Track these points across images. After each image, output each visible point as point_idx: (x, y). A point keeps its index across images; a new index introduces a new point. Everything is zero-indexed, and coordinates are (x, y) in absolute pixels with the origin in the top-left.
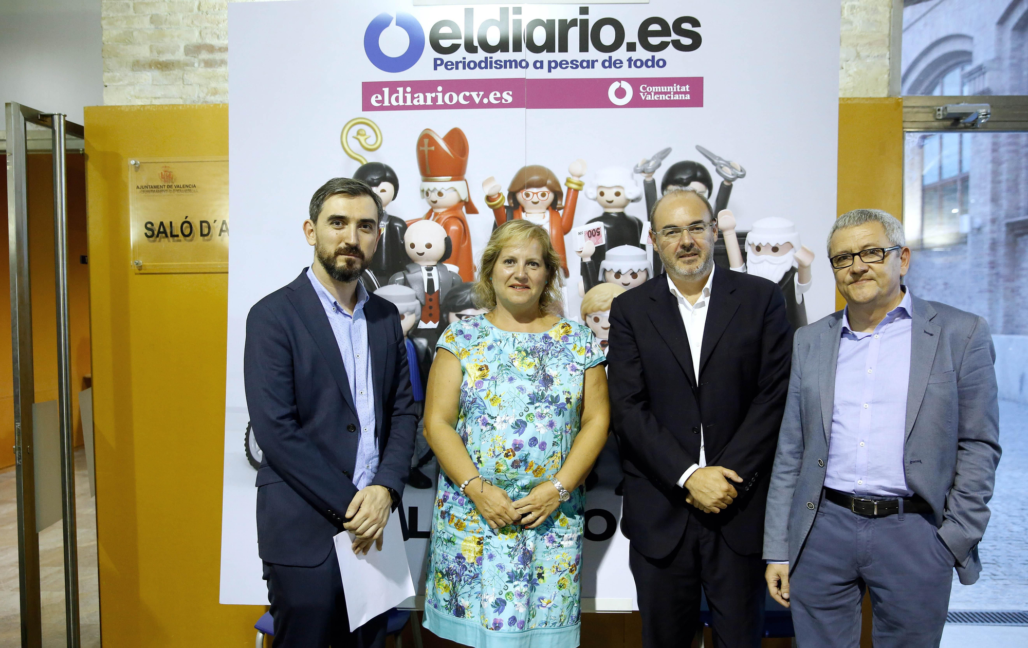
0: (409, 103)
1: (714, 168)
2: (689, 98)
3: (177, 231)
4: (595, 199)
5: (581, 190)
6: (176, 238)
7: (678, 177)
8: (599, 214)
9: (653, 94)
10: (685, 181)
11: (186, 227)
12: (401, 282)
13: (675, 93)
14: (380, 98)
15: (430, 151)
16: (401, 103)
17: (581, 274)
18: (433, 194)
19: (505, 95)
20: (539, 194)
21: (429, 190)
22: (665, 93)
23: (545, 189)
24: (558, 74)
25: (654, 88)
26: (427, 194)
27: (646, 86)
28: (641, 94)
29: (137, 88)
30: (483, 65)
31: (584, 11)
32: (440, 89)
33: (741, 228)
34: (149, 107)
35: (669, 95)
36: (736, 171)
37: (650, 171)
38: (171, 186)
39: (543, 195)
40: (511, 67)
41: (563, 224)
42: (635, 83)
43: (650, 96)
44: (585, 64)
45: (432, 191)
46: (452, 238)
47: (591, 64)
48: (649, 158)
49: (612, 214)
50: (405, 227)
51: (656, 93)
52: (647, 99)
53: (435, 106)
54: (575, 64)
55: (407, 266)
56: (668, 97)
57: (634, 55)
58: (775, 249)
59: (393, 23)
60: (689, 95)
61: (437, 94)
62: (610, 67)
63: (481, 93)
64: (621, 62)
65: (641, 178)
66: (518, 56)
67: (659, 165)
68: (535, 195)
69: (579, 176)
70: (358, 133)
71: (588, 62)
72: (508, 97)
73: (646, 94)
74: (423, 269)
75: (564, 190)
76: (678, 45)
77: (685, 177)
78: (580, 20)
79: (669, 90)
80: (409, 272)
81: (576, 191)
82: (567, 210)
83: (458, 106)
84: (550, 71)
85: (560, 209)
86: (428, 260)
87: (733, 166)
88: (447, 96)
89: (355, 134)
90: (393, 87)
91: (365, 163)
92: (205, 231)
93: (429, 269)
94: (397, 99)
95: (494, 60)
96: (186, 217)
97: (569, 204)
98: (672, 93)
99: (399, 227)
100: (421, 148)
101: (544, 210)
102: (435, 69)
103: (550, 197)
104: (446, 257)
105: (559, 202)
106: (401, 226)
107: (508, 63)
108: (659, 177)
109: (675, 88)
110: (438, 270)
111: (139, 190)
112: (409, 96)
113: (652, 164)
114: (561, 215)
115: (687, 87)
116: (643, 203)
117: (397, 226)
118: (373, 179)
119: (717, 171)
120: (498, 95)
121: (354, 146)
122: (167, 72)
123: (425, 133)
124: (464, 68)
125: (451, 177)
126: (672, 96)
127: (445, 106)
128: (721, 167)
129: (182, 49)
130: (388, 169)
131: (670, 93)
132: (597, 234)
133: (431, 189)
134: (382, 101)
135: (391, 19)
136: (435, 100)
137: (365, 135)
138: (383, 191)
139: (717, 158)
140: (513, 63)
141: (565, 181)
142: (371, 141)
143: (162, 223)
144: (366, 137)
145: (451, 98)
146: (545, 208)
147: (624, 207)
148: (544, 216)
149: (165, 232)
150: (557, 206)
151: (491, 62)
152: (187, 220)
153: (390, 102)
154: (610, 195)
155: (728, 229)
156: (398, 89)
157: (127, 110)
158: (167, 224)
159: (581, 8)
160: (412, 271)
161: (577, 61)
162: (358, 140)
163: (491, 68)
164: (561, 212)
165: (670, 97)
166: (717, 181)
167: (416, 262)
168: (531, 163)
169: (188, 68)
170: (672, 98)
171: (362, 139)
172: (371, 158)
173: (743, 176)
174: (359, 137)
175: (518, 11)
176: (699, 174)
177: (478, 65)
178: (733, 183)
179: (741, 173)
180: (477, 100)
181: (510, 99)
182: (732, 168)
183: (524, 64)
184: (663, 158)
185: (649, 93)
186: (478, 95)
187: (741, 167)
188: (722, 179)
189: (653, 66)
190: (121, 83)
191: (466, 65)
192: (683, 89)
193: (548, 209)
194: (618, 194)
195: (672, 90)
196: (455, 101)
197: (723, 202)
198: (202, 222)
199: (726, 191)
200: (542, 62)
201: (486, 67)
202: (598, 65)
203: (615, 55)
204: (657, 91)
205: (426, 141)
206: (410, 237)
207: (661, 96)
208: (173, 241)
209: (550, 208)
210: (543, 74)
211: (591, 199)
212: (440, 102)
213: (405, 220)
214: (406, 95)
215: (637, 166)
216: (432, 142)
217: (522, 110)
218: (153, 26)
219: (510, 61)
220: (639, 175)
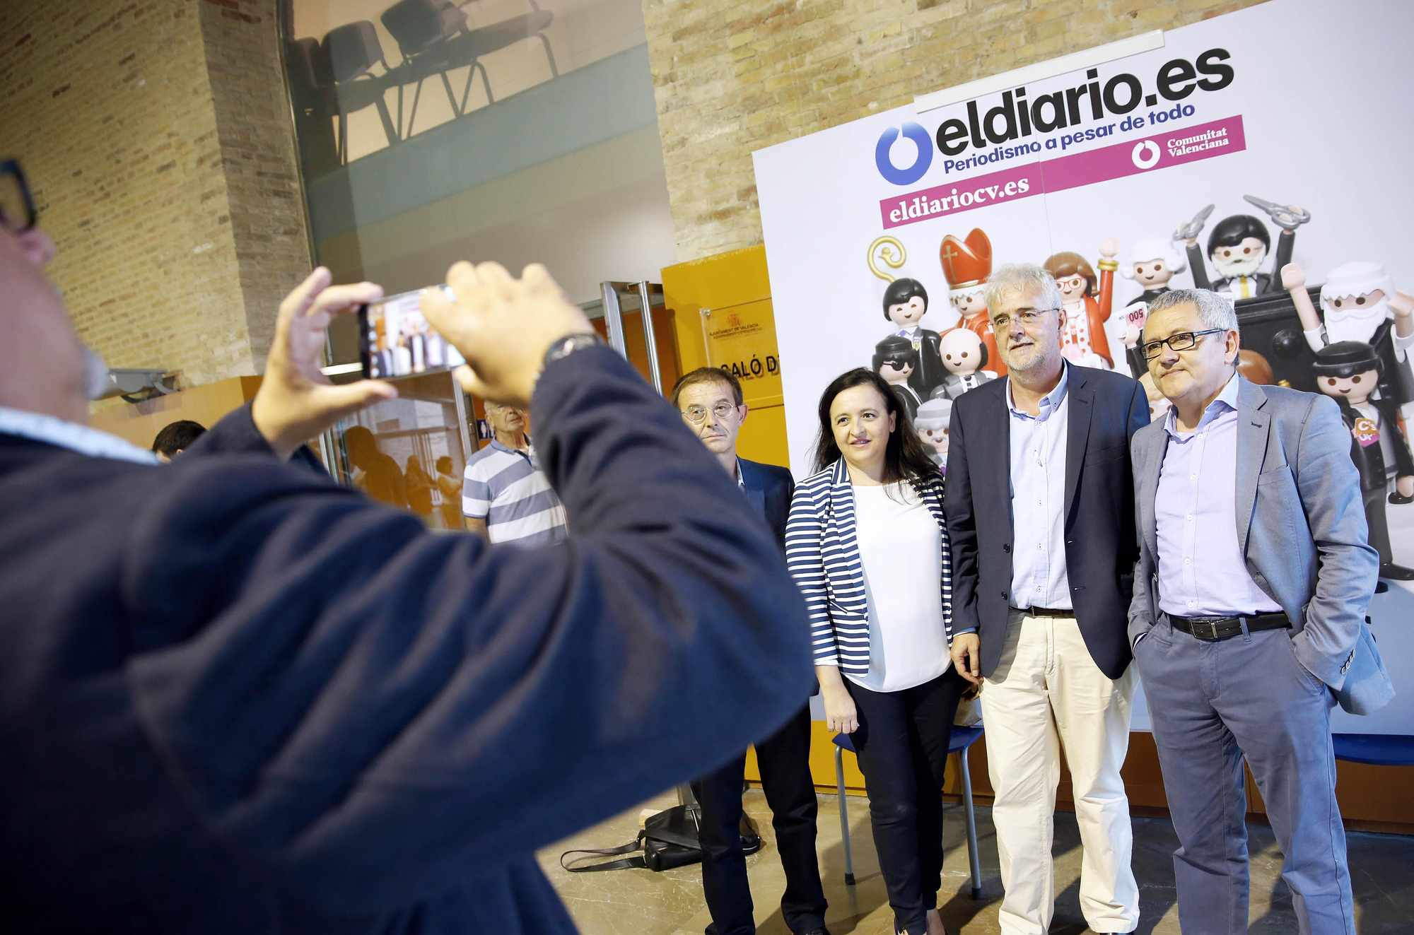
0: (926, 212)
1: (1269, 217)
2: (1227, 143)
3: (748, 370)
4: (1133, 278)
5: (1115, 270)
6: (749, 376)
7: (1226, 236)
8: (1140, 293)
9: (1183, 147)
10: (1235, 239)
11: (756, 365)
12: (942, 396)
13: (1210, 141)
14: (898, 213)
15: (952, 257)
16: (919, 214)
17: (1128, 363)
18: (962, 300)
19: (1020, 184)
20: (1071, 283)
21: (957, 297)
22: (1198, 144)
23: (1076, 276)
24: (1074, 149)
25: (1184, 140)
26: (957, 302)
27: (1174, 140)
28: (1170, 151)
29: (703, 240)
30: (994, 157)
31: (1092, 73)
32: (954, 191)
33: (1312, 283)
34: (711, 258)
35: (1203, 145)
36: (1298, 216)
37: (1192, 235)
38: (737, 329)
39: (1075, 283)
40: (1022, 153)
41: (1101, 310)
42: (1161, 140)
43: (1180, 150)
44: (1101, 132)
45: (961, 299)
46: (986, 343)
47: (1108, 130)
48: (1189, 221)
49: (1155, 292)
50: (939, 339)
51: (1187, 146)
52: (1178, 154)
53: (952, 211)
54: (1091, 135)
55: (946, 379)
56: (1203, 147)
57: (1155, 109)
58: (1360, 301)
59: (900, 134)
60: (1227, 140)
61: (952, 197)
62: (1130, 128)
63: (996, 187)
64: (1142, 120)
65: (1183, 245)
66: (1028, 140)
67: (1202, 226)
68: (1067, 284)
69: (1112, 256)
70: (883, 253)
71: (1105, 128)
72: (1024, 186)
73: (1175, 149)
74: (962, 379)
75: (1098, 274)
76: (1205, 85)
77: (1234, 235)
78: (1089, 85)
79: (1202, 139)
80: (948, 384)
81: (1111, 273)
82: (1104, 295)
83: (975, 205)
84: (1064, 148)
85: (1095, 295)
86: (966, 370)
87: (1293, 210)
88: (963, 197)
89: (880, 254)
90: (909, 199)
91: (893, 281)
92: (772, 366)
93: (968, 379)
94: (915, 211)
95: (1004, 150)
96: (754, 356)
97: (1104, 288)
98: (1206, 141)
99: (934, 340)
100: (945, 256)
101: (1078, 299)
102: (947, 172)
103: (1083, 283)
104: (983, 364)
105: (1093, 288)
106: (935, 338)
107: (1019, 150)
108: (1203, 241)
109: (1209, 135)
110: (977, 379)
111: (712, 337)
112: (925, 205)
113: (1193, 227)
114: (1097, 301)
115: (1224, 130)
116: (1188, 273)
117: (931, 339)
118: (903, 296)
119: (1274, 220)
120: (1014, 185)
121: (881, 266)
122: (725, 220)
123: (946, 240)
124: (975, 165)
125: (977, 281)
126: (1207, 145)
127: (962, 209)
128: (1278, 215)
129: (735, 196)
130: (916, 283)
131: (1203, 142)
132: (1140, 316)
133: (960, 296)
134: (901, 216)
135: (898, 131)
136: (951, 204)
137: (889, 253)
138: (914, 306)
139: (1272, 206)
140: (1025, 148)
141: (1097, 263)
142: (896, 258)
143: (734, 365)
144: (890, 255)
145: (967, 199)
146: (1079, 296)
147: (1166, 281)
148: (1079, 306)
149: (738, 372)
150: (1092, 293)
151: (1001, 152)
152: (756, 358)
153: (908, 215)
154: (1149, 271)
155: (1295, 286)
156: (914, 200)
157: (694, 264)
158: (739, 365)
159: (1088, 72)
160: (951, 383)
161: (1092, 131)
162: (884, 258)
163: (1002, 158)
164: (1097, 298)
165: (1205, 147)
166: (1274, 233)
167: (954, 373)
168: (1056, 252)
169: (742, 212)
170: (1207, 148)
171: (887, 257)
172: (898, 275)
173: (1307, 221)
174: (884, 256)
175: (1021, 92)
176: (1251, 228)
177: (988, 159)
178: (1295, 231)
179: (1304, 218)
180: (993, 196)
181: (1026, 187)
182: (1291, 213)
183: (1035, 147)
184: (1205, 218)
185: (1180, 148)
186: (993, 190)
187: (1303, 210)
188: (1281, 229)
189: (1179, 116)
190: (689, 239)
191: (977, 161)
192: (1219, 134)
193: (1082, 297)
194: (1158, 268)
195: (1205, 138)
196: (971, 201)
197: (1284, 256)
198: (768, 358)
199: (1287, 243)
200: (1054, 141)
201: (997, 159)
202: (1116, 130)
203: (1133, 114)
204: (1188, 143)
205: (948, 248)
206: (945, 349)
207: (1193, 147)
208: (747, 379)
209: (1085, 296)
210: (1058, 153)
211: (1128, 279)
212: (956, 205)
213: (938, 332)
214: (922, 204)
215: (1176, 232)
216: (954, 247)
217: (1040, 197)
218: (708, 180)
219: (1020, 147)
220: (1180, 241)
